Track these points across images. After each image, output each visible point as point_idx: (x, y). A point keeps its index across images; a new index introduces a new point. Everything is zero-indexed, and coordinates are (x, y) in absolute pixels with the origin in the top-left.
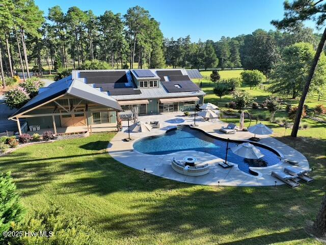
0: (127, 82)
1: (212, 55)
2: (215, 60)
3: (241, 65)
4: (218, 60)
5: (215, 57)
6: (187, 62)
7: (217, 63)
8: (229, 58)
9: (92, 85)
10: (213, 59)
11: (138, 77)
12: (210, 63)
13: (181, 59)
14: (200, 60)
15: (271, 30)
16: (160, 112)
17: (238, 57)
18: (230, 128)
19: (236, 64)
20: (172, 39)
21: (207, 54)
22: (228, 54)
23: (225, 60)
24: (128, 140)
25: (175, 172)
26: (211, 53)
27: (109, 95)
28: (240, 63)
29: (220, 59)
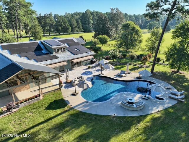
0: (42, 50)
1: (67, 25)
2: (69, 28)
3: (83, 30)
4: (71, 28)
5: (69, 26)
6: (52, 30)
7: (70, 29)
8: (76, 27)
9: (17, 55)
10: (68, 27)
11: (52, 46)
12: (67, 30)
13: (48, 28)
14: (60, 28)
15: (94, 11)
16: (72, 68)
17: (81, 26)
18: (123, 73)
19: (80, 30)
20: (40, 14)
21: (64, 24)
22: (76, 24)
23: (74, 28)
24: (76, 94)
25: (128, 110)
26: (66, 23)
27: (37, 62)
28: (82, 29)
29: (72, 27)
